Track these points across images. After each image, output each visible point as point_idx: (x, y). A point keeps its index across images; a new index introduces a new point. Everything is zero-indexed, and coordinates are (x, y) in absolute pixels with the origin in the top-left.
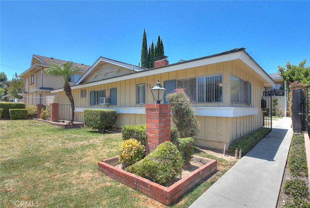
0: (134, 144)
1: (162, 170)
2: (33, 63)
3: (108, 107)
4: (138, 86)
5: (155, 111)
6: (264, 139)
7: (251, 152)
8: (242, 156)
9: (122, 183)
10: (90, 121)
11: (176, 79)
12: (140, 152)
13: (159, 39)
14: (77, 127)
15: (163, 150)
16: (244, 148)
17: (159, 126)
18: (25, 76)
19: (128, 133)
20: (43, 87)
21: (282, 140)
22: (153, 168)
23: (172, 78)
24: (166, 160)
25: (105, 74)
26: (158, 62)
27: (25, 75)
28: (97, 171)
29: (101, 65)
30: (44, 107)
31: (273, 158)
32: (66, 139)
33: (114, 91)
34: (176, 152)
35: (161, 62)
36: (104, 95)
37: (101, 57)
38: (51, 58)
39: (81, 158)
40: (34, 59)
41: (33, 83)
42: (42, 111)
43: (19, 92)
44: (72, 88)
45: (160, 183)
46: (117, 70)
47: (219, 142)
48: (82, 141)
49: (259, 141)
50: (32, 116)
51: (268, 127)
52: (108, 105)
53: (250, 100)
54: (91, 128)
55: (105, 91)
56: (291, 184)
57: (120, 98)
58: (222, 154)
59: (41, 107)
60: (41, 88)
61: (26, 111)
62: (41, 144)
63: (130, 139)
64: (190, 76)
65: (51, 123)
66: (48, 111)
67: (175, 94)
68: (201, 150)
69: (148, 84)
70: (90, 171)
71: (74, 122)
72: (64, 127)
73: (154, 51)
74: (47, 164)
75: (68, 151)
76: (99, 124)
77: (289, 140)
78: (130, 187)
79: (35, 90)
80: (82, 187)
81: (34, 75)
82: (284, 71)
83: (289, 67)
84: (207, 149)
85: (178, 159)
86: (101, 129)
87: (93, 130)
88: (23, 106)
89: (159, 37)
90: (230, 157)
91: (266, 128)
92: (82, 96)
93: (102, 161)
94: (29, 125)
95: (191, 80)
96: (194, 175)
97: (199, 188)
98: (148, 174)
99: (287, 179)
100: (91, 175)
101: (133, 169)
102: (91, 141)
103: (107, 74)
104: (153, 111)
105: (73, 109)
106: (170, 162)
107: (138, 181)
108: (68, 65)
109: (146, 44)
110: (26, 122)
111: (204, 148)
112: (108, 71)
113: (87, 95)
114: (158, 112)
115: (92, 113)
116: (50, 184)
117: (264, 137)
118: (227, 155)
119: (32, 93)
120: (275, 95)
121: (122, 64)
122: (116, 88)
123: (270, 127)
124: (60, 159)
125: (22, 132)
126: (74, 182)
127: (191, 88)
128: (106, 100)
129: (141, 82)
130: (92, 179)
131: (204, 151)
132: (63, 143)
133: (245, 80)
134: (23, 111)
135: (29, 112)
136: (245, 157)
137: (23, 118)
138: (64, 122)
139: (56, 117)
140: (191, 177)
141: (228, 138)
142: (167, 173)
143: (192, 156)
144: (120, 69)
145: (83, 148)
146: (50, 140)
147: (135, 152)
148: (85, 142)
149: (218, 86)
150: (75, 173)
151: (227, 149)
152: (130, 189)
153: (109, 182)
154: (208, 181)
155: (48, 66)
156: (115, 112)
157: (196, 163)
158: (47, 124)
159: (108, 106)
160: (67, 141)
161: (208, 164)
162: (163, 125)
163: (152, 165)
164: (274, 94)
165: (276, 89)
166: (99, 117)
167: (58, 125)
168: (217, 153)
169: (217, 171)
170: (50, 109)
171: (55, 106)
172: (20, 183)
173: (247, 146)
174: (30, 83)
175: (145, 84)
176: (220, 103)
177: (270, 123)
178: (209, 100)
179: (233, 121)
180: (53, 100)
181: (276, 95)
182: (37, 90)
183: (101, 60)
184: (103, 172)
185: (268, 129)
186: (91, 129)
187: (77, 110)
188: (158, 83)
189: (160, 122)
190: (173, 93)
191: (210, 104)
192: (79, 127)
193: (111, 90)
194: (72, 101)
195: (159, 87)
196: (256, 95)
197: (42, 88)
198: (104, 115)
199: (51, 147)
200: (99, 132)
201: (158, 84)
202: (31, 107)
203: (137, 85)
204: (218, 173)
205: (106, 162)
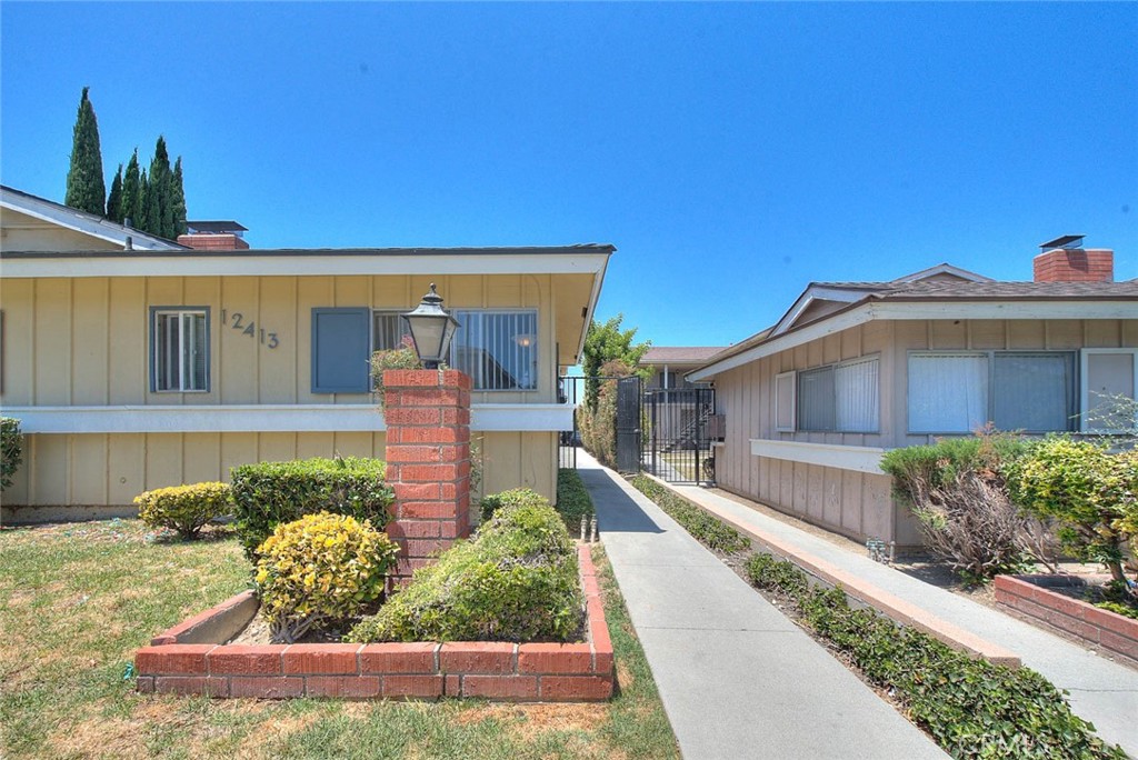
4: (158, 313)
5: (439, 396)
9: (350, 700)
11: (371, 307)
13: (162, 153)
17: (457, 452)
23: (347, 300)
26: (201, 240)
31: (657, 527)
35: (214, 240)
45: (565, 635)
56: (764, 563)
69: (224, 312)
73: (141, 196)
89: (161, 145)
93: (158, 643)
98: (495, 623)
104: (428, 396)
114: (452, 401)
129: (183, 302)
141: (553, 493)
175: (207, 308)
176: (529, 394)
191: (496, 396)
203: (153, 310)
205: (181, 640)
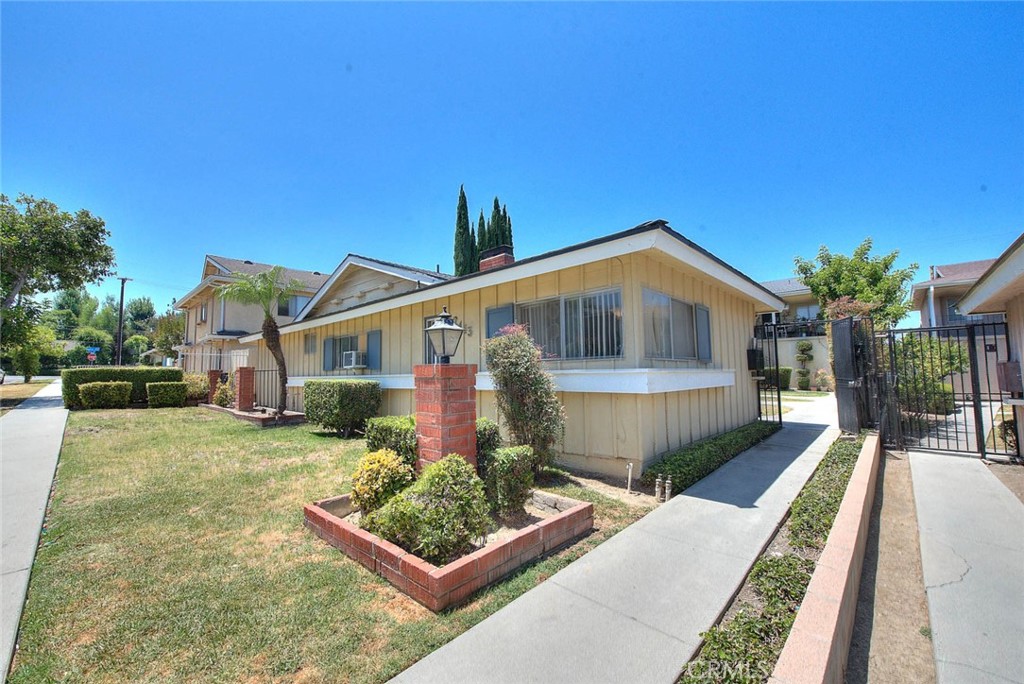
0: (385, 463)
1: (430, 523)
2: (206, 275)
3: (363, 374)
4: (427, 321)
5: (434, 383)
6: (752, 451)
7: (700, 485)
8: (673, 494)
9: (348, 556)
10: (317, 407)
11: (514, 302)
12: (399, 480)
13: (497, 206)
14: (292, 424)
15: (437, 475)
16: (681, 472)
17: (444, 418)
18: (187, 306)
19: (379, 436)
20: (226, 329)
21: (800, 454)
22: (410, 518)
24: (444, 500)
25: (359, 294)
26: (490, 261)
27: (189, 302)
28: (300, 528)
29: (351, 275)
30: (224, 378)
31: (755, 501)
32: (255, 453)
33: (376, 336)
34: (472, 482)
35: (494, 260)
36: (354, 347)
37: (349, 255)
38: (246, 262)
39: (273, 498)
40: (208, 265)
41: (205, 322)
42: (218, 386)
43: (175, 344)
44: (282, 331)
45: (424, 556)
46: (386, 285)
47: (618, 458)
48: (290, 456)
49: (734, 456)
50: (196, 399)
51: (770, 419)
52: (363, 369)
53: (707, 351)
54: (321, 426)
55: (357, 337)
56: (768, 566)
57: (390, 353)
58: (624, 490)
59: (218, 375)
60: (219, 333)
61: (184, 387)
62: (195, 463)
63: (380, 451)
64: (546, 293)
65: (234, 415)
66: (232, 388)
67: (503, 339)
68: (573, 478)
70: (284, 527)
71: (285, 412)
72: (260, 423)
73: (487, 236)
74: (193, 510)
75: (248, 479)
76: (337, 415)
77: (818, 453)
78: (364, 566)
79: (207, 337)
80: (253, 563)
81: (206, 305)
82: (813, 271)
83: (826, 260)
84: (589, 478)
85: (474, 497)
86: (344, 426)
87: (326, 431)
88: (176, 375)
89: (496, 202)
90: (643, 497)
91: (767, 421)
92: (307, 351)
93: (315, 504)
94: (184, 421)
95: (548, 304)
96: (517, 539)
97: (531, 573)
98: (401, 535)
99: (773, 554)
100: (284, 537)
101: (373, 522)
102: (311, 457)
103: (363, 295)
104: (431, 383)
105: (284, 381)
106: (453, 506)
107: (380, 551)
108: (272, 276)
109: (466, 217)
110: (181, 412)
111: (582, 474)
112: (365, 288)
113: (318, 348)
114: (439, 386)
115: (323, 388)
116: (185, 555)
117: (753, 444)
118: (637, 493)
119: (202, 345)
120: (804, 335)
121: (396, 269)
122: (381, 331)
123: (777, 419)
124: (224, 499)
125: (165, 435)
126: (239, 553)
127: (549, 325)
128: (358, 357)
129: (436, 312)
130: (282, 546)
131: (581, 481)
132: (245, 461)
133: (689, 299)
134: (177, 386)
135: (191, 389)
136: (680, 497)
137: (176, 404)
138: (264, 411)
139: (248, 401)
140: (510, 543)
141: (640, 449)
142: (443, 531)
143: (530, 492)
144: (393, 282)
145: (287, 473)
146: (218, 454)
147: (385, 480)
148: (297, 460)
149: (612, 315)
150: (248, 531)
151: (638, 476)
152: (362, 571)
153: (320, 552)
154: (562, 556)
155: (228, 280)
156: (375, 386)
157: (543, 510)
158: (227, 417)
159: (363, 372)
160: (255, 458)
161: (565, 513)
162: (453, 417)
163: (408, 511)
164: (802, 332)
165: (807, 317)
166: (336, 397)
167: (248, 418)
168: (612, 488)
169: (594, 531)
170: (236, 380)
171: (247, 374)
172: (120, 551)
173: (691, 468)
174: (199, 321)
176: (616, 361)
177: (776, 409)
178: (592, 352)
179: (653, 405)
180: (246, 361)
181: (809, 334)
182: (212, 336)
183: (352, 261)
184: (313, 529)
185: (772, 423)
186: (319, 429)
187: (292, 382)
188: (444, 314)
189: (444, 410)
190: (497, 336)
191: (593, 363)
192: (298, 424)
193: (368, 336)
194: (282, 364)
195: (445, 322)
196: (731, 337)
197: (223, 333)
198: (348, 395)
199: (215, 470)
200: (339, 437)
201: (443, 317)
202: (196, 378)
203: (426, 319)
204: (594, 536)
205: (323, 506)
